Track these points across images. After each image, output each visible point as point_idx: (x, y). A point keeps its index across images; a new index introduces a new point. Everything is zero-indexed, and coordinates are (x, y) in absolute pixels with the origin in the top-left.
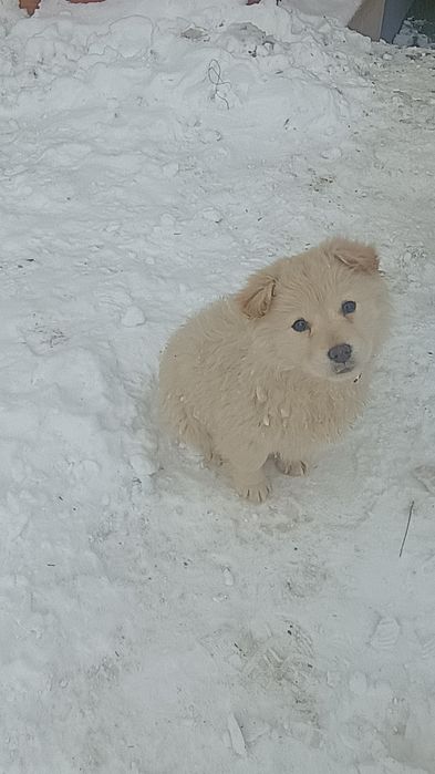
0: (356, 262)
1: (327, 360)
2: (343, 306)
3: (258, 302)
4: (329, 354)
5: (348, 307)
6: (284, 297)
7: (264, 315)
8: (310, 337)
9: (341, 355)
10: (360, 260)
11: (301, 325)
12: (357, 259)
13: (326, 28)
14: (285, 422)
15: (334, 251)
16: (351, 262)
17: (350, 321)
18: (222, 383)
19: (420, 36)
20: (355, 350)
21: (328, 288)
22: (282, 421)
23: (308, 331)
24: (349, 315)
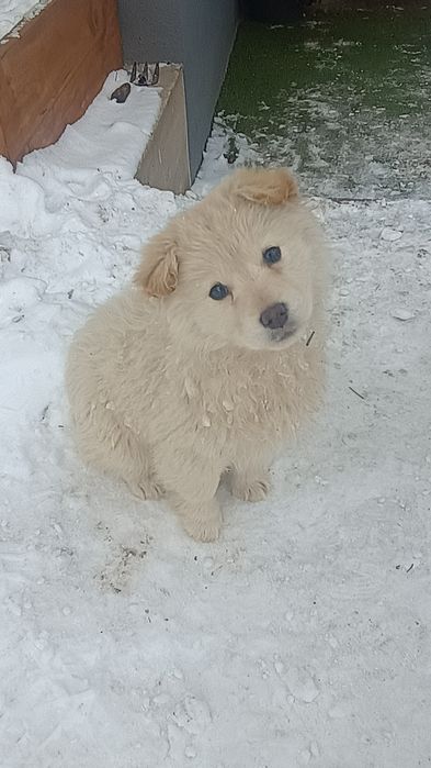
0: (264, 196)
1: (261, 329)
2: (264, 255)
3: (162, 275)
4: (261, 320)
5: (272, 256)
6: (192, 263)
7: (174, 290)
8: (234, 303)
9: (276, 318)
10: (269, 192)
11: (219, 292)
12: (265, 192)
13: (102, 191)
14: (230, 415)
15: (236, 190)
16: (258, 198)
17: (278, 271)
18: (147, 384)
19: (237, 137)
20: (293, 307)
21: (241, 238)
22: (226, 416)
23: (229, 297)
24: (275, 265)
